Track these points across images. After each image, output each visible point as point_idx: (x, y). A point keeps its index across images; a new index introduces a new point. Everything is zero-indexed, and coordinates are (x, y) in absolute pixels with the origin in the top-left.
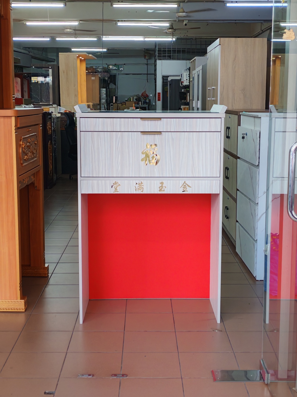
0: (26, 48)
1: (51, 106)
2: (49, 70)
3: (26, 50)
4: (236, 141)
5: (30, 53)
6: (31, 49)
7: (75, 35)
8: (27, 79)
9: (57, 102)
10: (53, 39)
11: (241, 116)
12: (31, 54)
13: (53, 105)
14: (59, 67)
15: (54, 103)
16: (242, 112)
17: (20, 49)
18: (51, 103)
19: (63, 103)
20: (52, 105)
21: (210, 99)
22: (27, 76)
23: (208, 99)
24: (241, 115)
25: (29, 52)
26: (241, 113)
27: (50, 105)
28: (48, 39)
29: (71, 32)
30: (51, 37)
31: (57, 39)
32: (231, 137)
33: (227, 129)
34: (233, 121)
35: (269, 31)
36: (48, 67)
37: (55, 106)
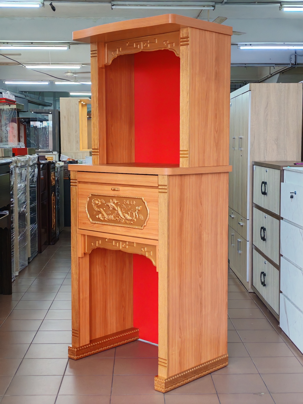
0: (22, 92)
1: (51, 153)
2: (48, 115)
3: (23, 94)
4: (278, 199)
6: (27, 92)
7: (76, 79)
8: (23, 125)
9: (58, 149)
10: (52, 82)
11: (285, 171)
12: (27, 98)
13: (53, 152)
14: (59, 112)
15: (54, 150)
16: (287, 166)
17: (16, 93)
18: (51, 150)
19: (64, 150)
20: (52, 152)
21: (236, 149)
22: (24, 121)
23: (233, 149)
25: (25, 96)
26: (284, 168)
27: (50, 152)
28: (47, 83)
29: (71, 76)
30: (50, 80)
31: (56, 83)
32: (268, 194)
33: (263, 185)
34: (272, 176)
35: (278, 75)
36: (47, 111)
37: (55, 153)
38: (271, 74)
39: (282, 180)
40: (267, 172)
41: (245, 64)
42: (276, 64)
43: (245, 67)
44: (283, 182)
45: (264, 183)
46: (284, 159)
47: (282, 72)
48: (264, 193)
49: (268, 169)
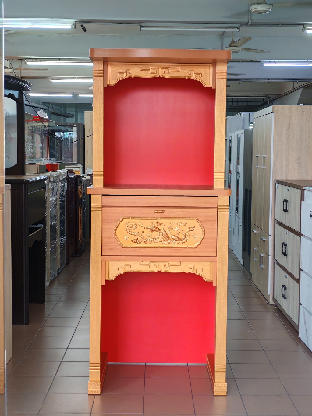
0: (45, 103)
1: (75, 166)
2: (72, 128)
3: (45, 105)
4: (298, 217)
5: (50, 108)
6: (50, 104)
9: (82, 161)
10: (75, 95)
11: (305, 191)
13: (78, 165)
14: (84, 125)
15: (78, 163)
16: (307, 186)
17: (39, 104)
18: (75, 163)
19: (88, 163)
20: (76, 164)
21: (259, 167)
23: (256, 167)
24: (304, 189)
25: (48, 107)
26: (304, 188)
27: (74, 164)
28: (71, 96)
30: (73, 93)
31: (80, 96)
32: (289, 212)
33: (285, 203)
34: (293, 194)
35: (301, 90)
36: (73, 125)
37: (79, 165)
38: (295, 89)
39: (302, 199)
40: (288, 190)
41: (269, 79)
42: (299, 79)
43: (268, 82)
44: (304, 201)
45: (286, 201)
46: (305, 178)
47: (305, 87)
48: (286, 211)
49: (289, 188)
